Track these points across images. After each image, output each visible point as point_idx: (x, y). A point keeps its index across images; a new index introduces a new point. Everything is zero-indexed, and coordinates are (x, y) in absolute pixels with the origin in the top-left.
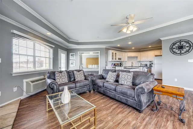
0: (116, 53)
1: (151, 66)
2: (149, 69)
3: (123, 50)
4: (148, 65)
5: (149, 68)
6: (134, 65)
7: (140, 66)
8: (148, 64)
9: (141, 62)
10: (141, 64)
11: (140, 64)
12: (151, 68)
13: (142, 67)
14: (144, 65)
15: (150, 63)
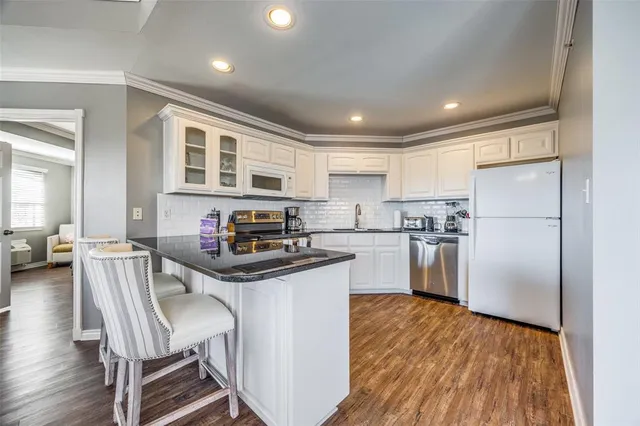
0: (228, 141)
1: (455, 230)
2: (443, 244)
3: (310, 137)
4: (441, 224)
5: (442, 240)
6: (368, 221)
7: (397, 225)
8: (441, 214)
9: (406, 208)
10: (404, 217)
11: (397, 215)
12: (455, 241)
13: (405, 237)
14: (419, 224)
15: (452, 211)
